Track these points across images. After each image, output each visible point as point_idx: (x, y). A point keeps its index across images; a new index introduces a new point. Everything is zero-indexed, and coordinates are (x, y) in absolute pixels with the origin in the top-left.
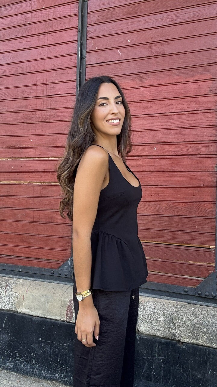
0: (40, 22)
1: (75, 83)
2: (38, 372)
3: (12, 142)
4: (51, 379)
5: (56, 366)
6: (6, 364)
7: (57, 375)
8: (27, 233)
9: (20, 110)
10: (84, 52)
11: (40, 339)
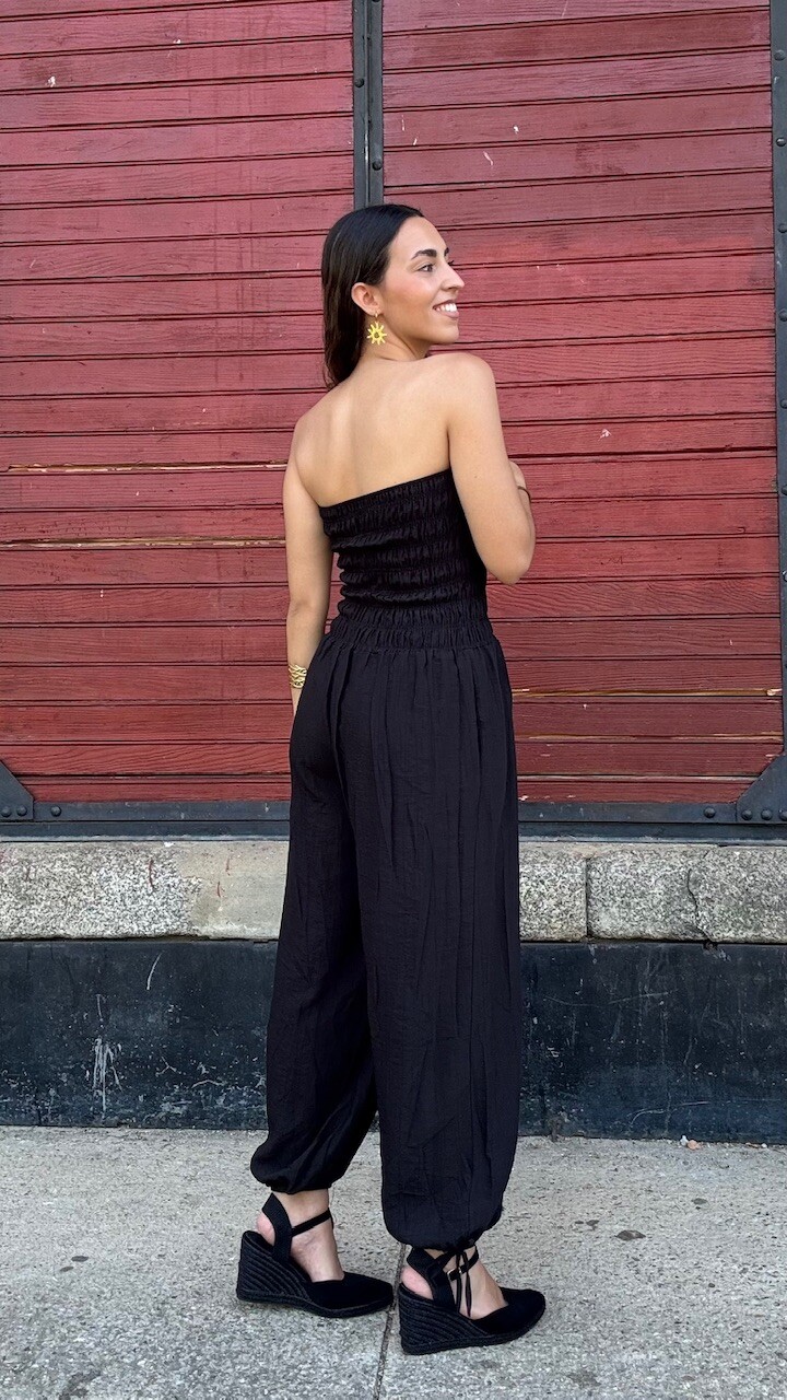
0: (220, 44)
3: (133, 413)
9: (157, 311)
10: (377, 148)
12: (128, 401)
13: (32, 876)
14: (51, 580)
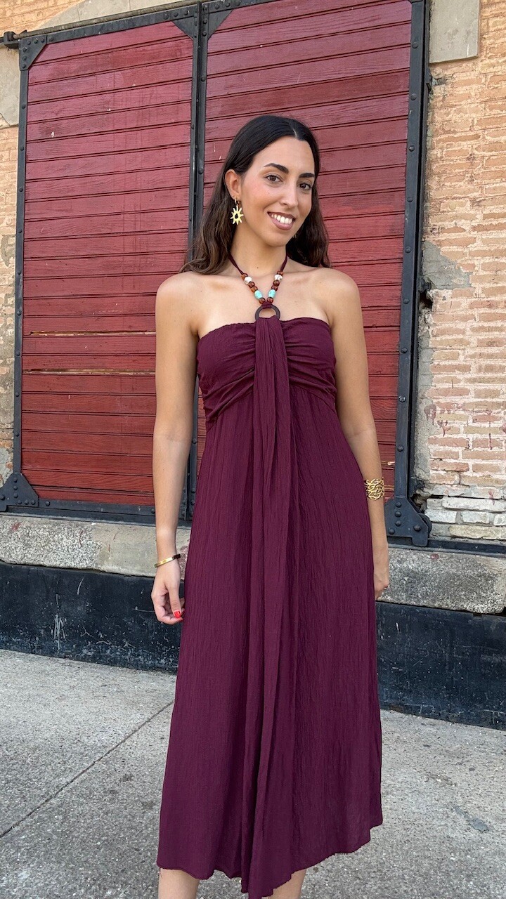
0: (129, 110)
1: (187, 212)
2: (133, 659)
3: (85, 305)
4: (154, 668)
5: (161, 647)
6: (81, 652)
7: (163, 661)
8: (111, 451)
9: (97, 253)
10: (201, 162)
11: (136, 609)
12: (82, 300)
13: (30, 535)
14: (48, 389)
